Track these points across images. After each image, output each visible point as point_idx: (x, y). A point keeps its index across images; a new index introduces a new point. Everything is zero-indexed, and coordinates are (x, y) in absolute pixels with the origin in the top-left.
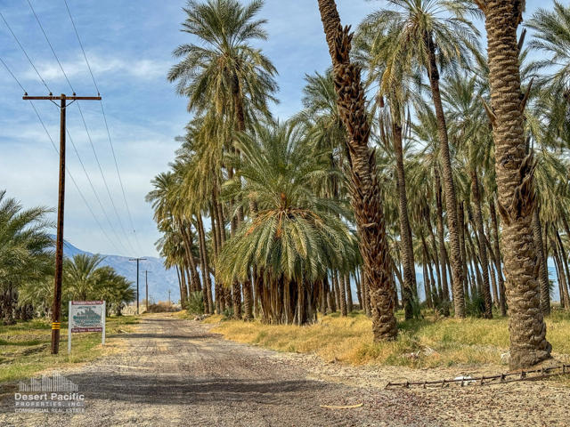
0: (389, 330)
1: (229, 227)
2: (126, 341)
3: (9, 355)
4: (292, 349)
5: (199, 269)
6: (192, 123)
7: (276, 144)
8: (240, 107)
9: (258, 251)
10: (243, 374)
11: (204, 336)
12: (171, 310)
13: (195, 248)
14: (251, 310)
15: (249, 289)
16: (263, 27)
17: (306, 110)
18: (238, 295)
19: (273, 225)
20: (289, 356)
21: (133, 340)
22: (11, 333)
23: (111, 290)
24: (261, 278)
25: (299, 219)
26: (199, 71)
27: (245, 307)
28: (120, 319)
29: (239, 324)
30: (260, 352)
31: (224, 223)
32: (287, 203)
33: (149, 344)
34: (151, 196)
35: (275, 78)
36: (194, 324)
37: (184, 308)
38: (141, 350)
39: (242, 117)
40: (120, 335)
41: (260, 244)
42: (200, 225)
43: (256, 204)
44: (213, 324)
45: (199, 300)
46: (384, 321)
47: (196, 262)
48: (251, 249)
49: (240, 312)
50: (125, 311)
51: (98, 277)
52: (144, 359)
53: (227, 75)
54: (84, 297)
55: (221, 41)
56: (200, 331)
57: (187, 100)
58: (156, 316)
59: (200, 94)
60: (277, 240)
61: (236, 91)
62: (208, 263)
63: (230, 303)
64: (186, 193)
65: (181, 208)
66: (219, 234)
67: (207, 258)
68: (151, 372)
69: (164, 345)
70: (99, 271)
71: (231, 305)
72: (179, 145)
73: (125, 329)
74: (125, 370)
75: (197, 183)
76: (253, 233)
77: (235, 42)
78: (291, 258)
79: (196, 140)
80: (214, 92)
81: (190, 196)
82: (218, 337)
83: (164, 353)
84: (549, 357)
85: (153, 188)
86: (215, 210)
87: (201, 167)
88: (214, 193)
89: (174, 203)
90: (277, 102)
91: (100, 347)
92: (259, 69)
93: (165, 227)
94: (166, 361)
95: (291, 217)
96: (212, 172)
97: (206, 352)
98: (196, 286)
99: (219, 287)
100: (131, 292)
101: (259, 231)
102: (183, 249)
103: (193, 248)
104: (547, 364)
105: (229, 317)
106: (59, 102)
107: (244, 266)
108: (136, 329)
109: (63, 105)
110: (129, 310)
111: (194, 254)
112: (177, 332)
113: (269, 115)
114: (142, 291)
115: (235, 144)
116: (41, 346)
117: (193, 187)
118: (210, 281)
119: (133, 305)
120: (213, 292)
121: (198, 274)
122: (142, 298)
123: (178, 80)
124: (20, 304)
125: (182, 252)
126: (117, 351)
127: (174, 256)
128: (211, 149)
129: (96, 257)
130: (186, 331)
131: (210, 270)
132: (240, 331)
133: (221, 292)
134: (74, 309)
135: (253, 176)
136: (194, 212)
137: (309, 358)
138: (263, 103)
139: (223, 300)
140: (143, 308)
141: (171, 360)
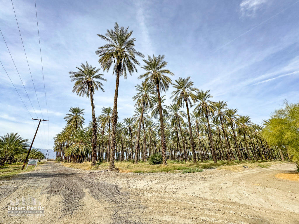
0: (94, 164)
1: (70, 145)
2: (41, 167)
3: (9, 170)
4: (77, 168)
5: (62, 153)
6: (67, 126)
7: (82, 132)
8: (77, 125)
9: (74, 150)
10: (65, 172)
11: (59, 166)
12: (53, 161)
13: (62, 148)
14: (71, 161)
15: (71, 157)
16: (84, 113)
17: (89, 126)
18: (69, 158)
19: (78, 145)
20: (76, 169)
21: (42, 167)
22: (10, 165)
23: (39, 156)
24: (74, 155)
25: (84, 145)
26: (71, 118)
27: (70, 160)
28: (40, 162)
29: (68, 163)
30: (70, 169)
31: (69, 144)
32: (82, 142)
33: (46, 168)
34: (54, 138)
35: (84, 121)
36: (58, 164)
37: (56, 160)
38: (44, 169)
39: (77, 126)
40: (40, 166)
41: (75, 148)
42: (64, 144)
43: (76, 142)
44: (62, 164)
45: (60, 159)
46: (94, 163)
47: (61, 151)
48: (73, 150)
49: (68, 161)
50: (41, 161)
51: (37, 153)
52: (45, 170)
53: (75, 119)
54: (32, 158)
55: (76, 114)
56: (58, 165)
57: (67, 122)
58: (49, 162)
59: (70, 122)
60: (79, 148)
61: (77, 122)
62: (64, 151)
63: (67, 159)
64: (62, 138)
65: (61, 140)
66: (68, 146)
67: (64, 150)
68: (46, 173)
69: (50, 168)
70: (37, 152)
71: (67, 160)
72: (63, 129)
73: (41, 165)
74: (40, 172)
75: (65, 136)
76: (74, 147)
77: (78, 114)
78: (80, 151)
79: (67, 129)
80: (72, 122)
81: (63, 139)
82: (62, 166)
83: (49, 169)
84: (114, 167)
85: (55, 136)
86: (68, 142)
87: (67, 134)
88: (68, 139)
89: (59, 140)
90: (84, 125)
91: (34, 168)
92: (81, 119)
93: (56, 144)
94: (50, 170)
95: (82, 144)
96: (69, 135)
97: (59, 169)
98: (60, 156)
99: (65, 156)
100: (44, 157)
101: (76, 146)
102: (59, 148)
103: (61, 148)
104: (113, 168)
105: (66, 162)
106: (39, 121)
107: (71, 153)
108: (44, 165)
109: (40, 121)
110: (42, 161)
111: (61, 149)
112: (53, 165)
113: (82, 126)
114: (47, 156)
115: (74, 131)
116: (19, 168)
117: (64, 137)
118: (63, 155)
119: (44, 160)
120: (64, 157)
121: (61, 153)
122: (47, 158)
123: (66, 119)
124: (14, 159)
125: (59, 149)
126: (38, 169)
127: (56, 150)
128: (69, 131)
129: (38, 149)
130: (56, 165)
131: (64, 153)
132: (67, 165)
133: (65, 157)
134: (30, 160)
135: (76, 137)
136: (63, 141)
137: (79, 169)
138: (81, 124)
139: (65, 159)
140: (46, 160)
141: (51, 170)
